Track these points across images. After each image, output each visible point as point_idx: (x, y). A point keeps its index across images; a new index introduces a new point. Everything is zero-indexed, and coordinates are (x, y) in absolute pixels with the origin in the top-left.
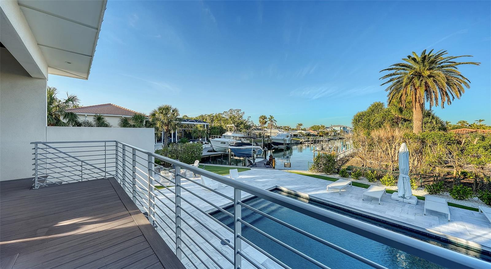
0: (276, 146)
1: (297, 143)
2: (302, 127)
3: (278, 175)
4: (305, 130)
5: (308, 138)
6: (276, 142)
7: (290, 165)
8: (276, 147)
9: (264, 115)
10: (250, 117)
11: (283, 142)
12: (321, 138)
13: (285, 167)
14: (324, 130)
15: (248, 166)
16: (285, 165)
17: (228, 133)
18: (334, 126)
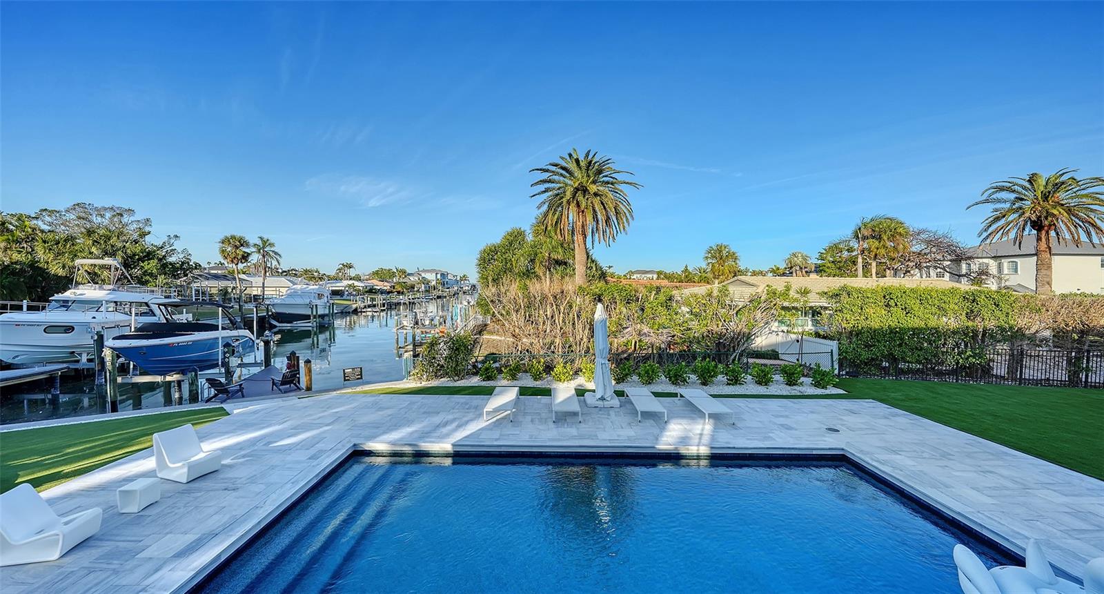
0: (283, 325)
1: (346, 313)
2: (352, 273)
3: (342, 409)
4: (358, 278)
5: (373, 300)
6: (285, 314)
7: (361, 372)
8: (287, 326)
9: (238, 234)
10: (176, 236)
11: (308, 312)
12: (401, 297)
13: (345, 380)
14: (404, 281)
15: (208, 400)
16: (345, 377)
17: (85, 292)
18: (424, 271)
